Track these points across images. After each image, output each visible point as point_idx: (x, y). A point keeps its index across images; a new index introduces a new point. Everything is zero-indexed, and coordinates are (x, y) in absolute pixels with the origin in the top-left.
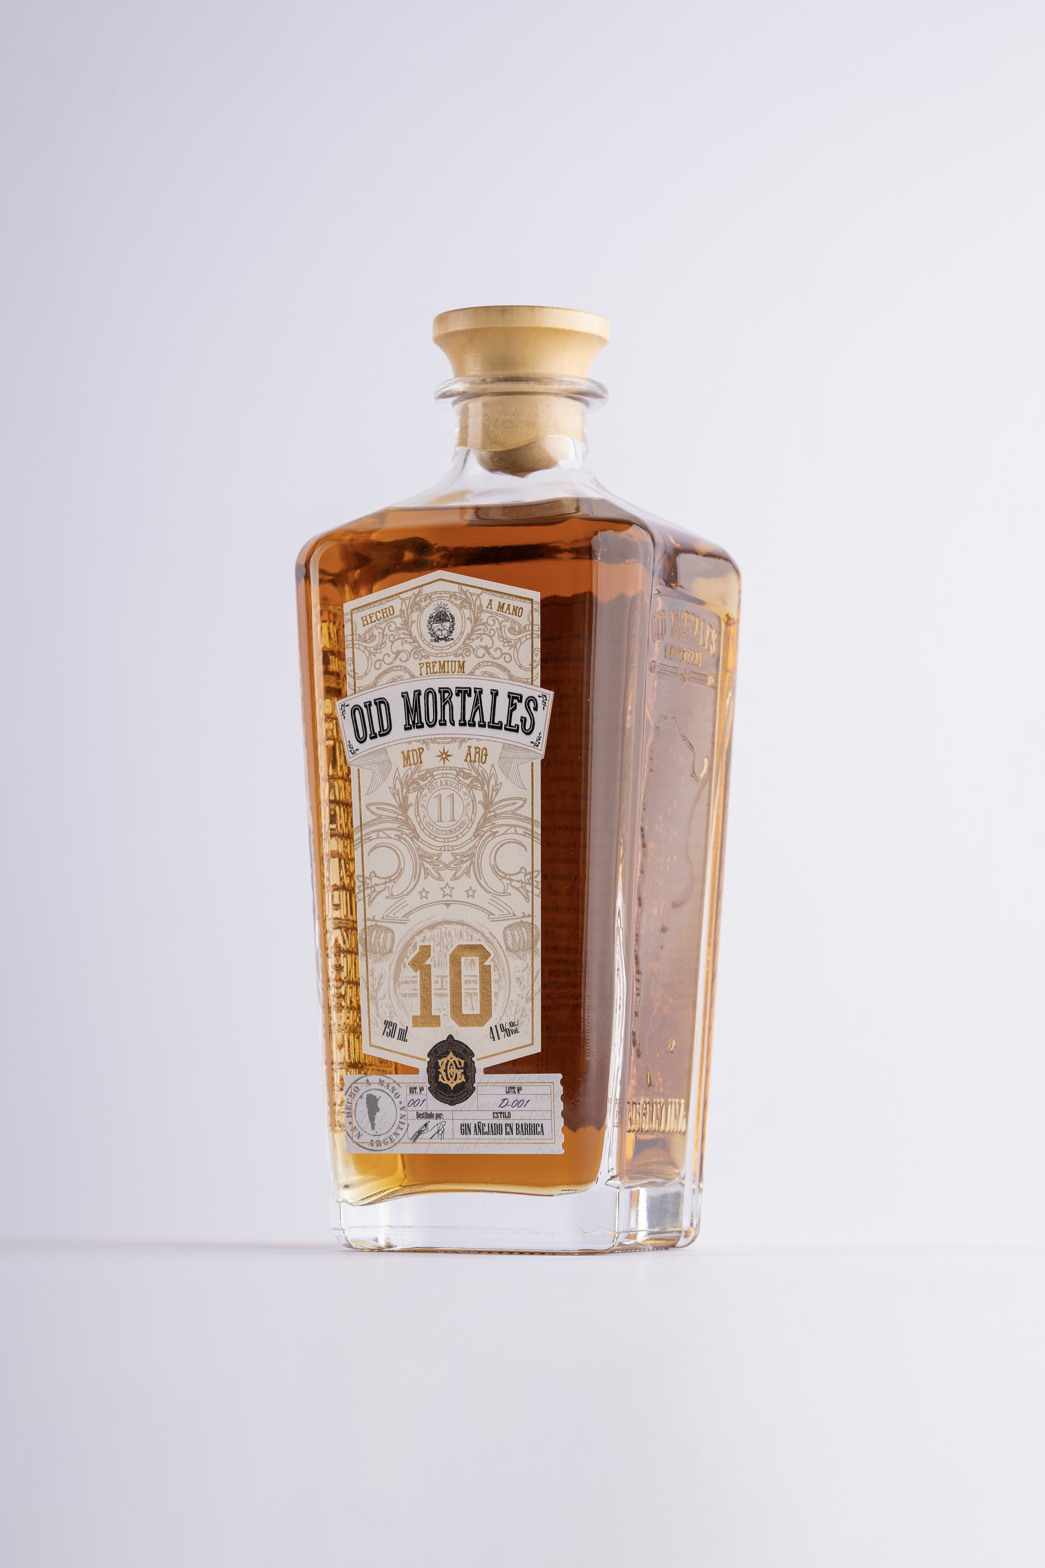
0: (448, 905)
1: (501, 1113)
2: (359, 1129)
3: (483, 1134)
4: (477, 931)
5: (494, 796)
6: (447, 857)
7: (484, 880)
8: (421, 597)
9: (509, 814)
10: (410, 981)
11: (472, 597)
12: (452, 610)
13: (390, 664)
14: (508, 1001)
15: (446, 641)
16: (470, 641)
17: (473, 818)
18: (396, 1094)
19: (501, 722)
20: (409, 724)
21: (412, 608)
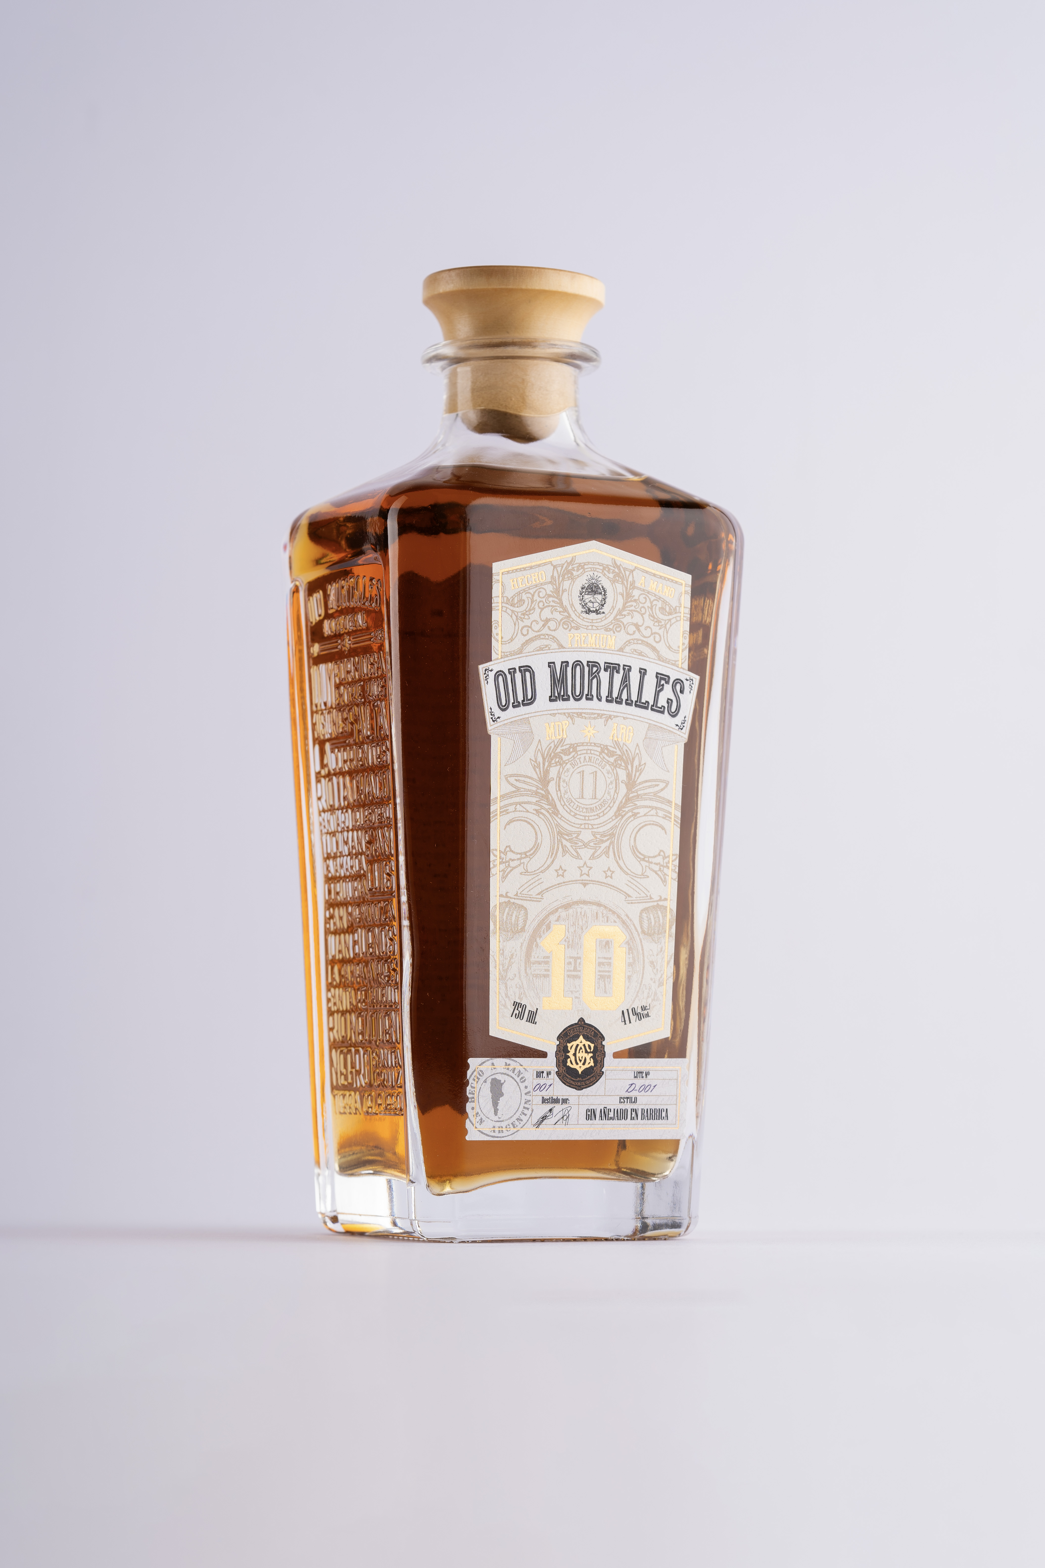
0: (585, 885)
1: (628, 1098)
2: (482, 1115)
3: (608, 1119)
4: (614, 913)
5: (637, 776)
6: (586, 836)
7: (623, 860)
8: (573, 566)
9: (651, 796)
10: (542, 962)
11: (625, 572)
12: (605, 583)
13: (538, 631)
14: (641, 984)
15: (598, 614)
16: (622, 617)
17: (615, 797)
18: (522, 1078)
19: (648, 702)
20: (554, 696)
21: (563, 576)
